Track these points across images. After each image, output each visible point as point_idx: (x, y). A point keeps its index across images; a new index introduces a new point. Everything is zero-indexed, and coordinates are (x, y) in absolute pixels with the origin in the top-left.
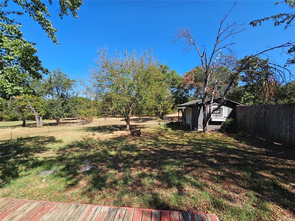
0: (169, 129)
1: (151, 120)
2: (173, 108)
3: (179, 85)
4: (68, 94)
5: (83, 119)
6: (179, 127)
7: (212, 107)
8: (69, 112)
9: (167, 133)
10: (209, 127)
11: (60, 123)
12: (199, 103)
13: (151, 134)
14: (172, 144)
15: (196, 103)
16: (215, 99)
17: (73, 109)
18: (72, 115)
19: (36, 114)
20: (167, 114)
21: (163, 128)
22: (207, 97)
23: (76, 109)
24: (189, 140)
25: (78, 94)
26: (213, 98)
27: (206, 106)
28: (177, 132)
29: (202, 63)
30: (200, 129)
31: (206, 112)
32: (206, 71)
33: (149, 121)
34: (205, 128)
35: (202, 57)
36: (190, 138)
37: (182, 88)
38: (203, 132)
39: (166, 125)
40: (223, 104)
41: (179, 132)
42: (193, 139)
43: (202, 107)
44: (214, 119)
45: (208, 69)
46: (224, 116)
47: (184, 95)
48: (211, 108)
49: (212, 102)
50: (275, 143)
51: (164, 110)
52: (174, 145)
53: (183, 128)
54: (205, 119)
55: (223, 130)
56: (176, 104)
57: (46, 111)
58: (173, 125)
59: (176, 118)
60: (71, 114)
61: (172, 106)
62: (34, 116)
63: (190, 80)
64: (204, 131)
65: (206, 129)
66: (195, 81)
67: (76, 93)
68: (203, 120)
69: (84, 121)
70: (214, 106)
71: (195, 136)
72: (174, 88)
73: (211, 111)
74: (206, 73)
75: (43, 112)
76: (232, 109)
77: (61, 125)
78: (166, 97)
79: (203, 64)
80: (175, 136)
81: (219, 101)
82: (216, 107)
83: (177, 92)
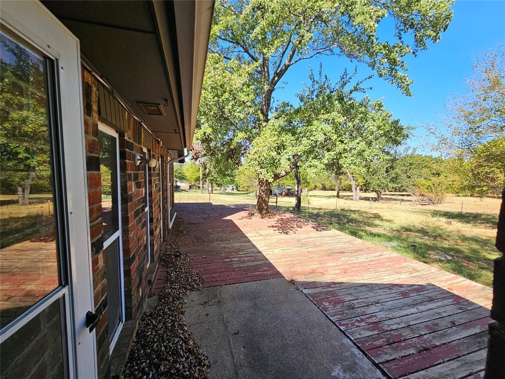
4: (398, 151)
5: (423, 195)
8: (397, 183)
11: (382, 199)
17: (404, 176)
18: (402, 186)
19: (353, 183)
23: (410, 177)
25: (415, 150)
57: (364, 178)
60: (399, 185)
62: (351, 185)
67: (411, 149)
69: (425, 198)
75: (361, 181)
77: (383, 201)
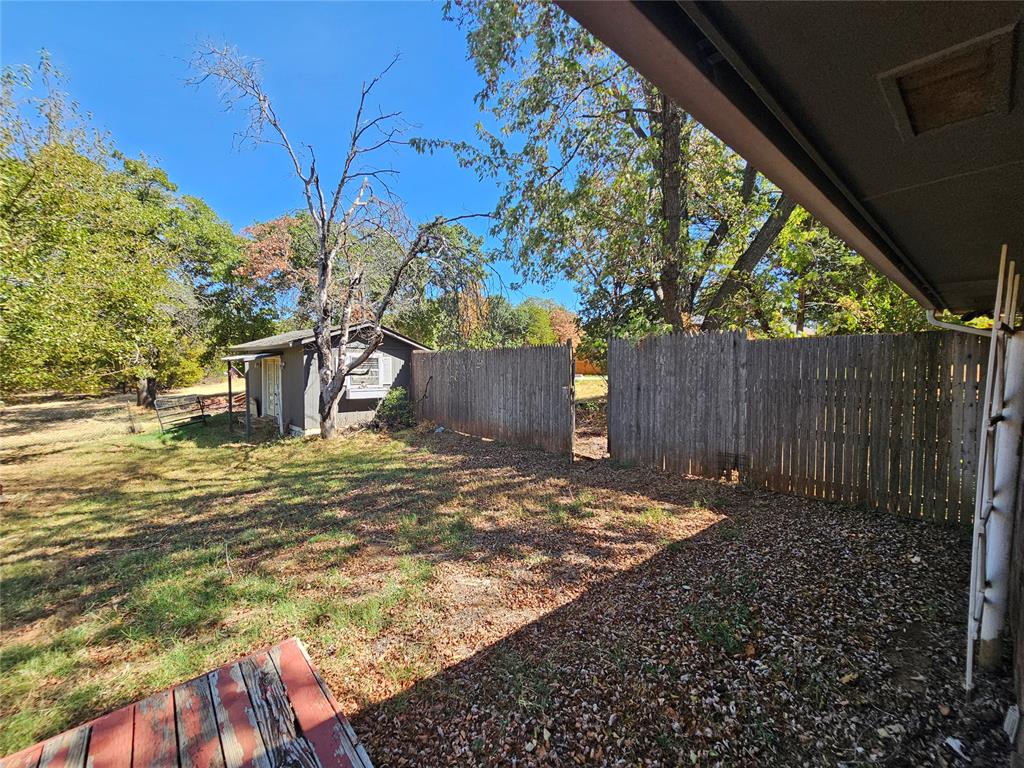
0: (184, 445)
1: (88, 415)
2: (206, 358)
3: (231, 268)
6: (232, 431)
7: (348, 354)
9: (173, 461)
10: (340, 419)
12: (303, 342)
13: (81, 479)
14: (194, 499)
15: (294, 341)
16: (355, 331)
20: (178, 387)
21: (156, 444)
22: (329, 321)
24: (268, 471)
26: (347, 325)
27: (327, 351)
28: (221, 450)
29: (310, 204)
30: (312, 429)
31: (329, 372)
32: (324, 235)
33: (68, 424)
34: (328, 423)
35: (307, 183)
36: (271, 465)
37: (245, 280)
38: (320, 439)
39: (168, 432)
40: (376, 347)
41: (230, 451)
42: (285, 466)
43: (316, 355)
44: (355, 390)
45: (328, 231)
46: (382, 382)
47: (256, 310)
48: (342, 357)
49: (345, 338)
50: (484, 439)
51: (157, 366)
52: (203, 502)
53: (249, 435)
54: (324, 395)
55: (381, 424)
56: (223, 341)
58: (203, 428)
59: (221, 398)
61: (202, 350)
63: (274, 255)
64: (324, 436)
65: (332, 427)
66: (296, 262)
68: (321, 396)
70: (352, 353)
71: (291, 455)
72: (209, 275)
73: (345, 368)
74: (324, 239)
76: (403, 362)
78: (170, 309)
79: (311, 208)
80: (213, 465)
81: (363, 336)
82: (358, 354)
83: (223, 297)
